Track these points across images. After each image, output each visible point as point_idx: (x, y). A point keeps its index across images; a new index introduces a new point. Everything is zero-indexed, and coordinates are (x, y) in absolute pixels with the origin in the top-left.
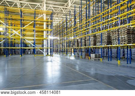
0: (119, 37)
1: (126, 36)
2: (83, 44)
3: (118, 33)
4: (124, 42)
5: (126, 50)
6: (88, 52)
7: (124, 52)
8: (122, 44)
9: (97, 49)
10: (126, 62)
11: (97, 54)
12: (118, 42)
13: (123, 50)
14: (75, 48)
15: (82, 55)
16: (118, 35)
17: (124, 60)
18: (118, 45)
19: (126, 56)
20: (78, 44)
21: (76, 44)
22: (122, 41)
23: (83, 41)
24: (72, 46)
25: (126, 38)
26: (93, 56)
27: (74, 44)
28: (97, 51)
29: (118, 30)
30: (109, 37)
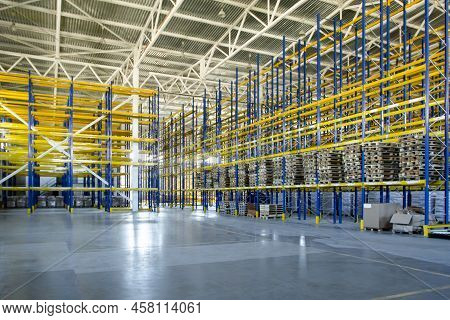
0: (316, 170)
1: (329, 167)
2: (242, 180)
3: (316, 161)
4: (325, 180)
6: (254, 199)
8: (322, 183)
9: (274, 194)
10: (332, 221)
11: (274, 204)
12: (315, 179)
14: (220, 189)
15: (238, 209)
16: (316, 166)
17: (327, 218)
18: (315, 186)
20: (228, 179)
21: (222, 179)
22: (323, 177)
23: (242, 173)
24: (212, 186)
25: (330, 172)
26: (265, 208)
27: (218, 180)
28: (275, 197)
29: (316, 154)
30: (300, 168)
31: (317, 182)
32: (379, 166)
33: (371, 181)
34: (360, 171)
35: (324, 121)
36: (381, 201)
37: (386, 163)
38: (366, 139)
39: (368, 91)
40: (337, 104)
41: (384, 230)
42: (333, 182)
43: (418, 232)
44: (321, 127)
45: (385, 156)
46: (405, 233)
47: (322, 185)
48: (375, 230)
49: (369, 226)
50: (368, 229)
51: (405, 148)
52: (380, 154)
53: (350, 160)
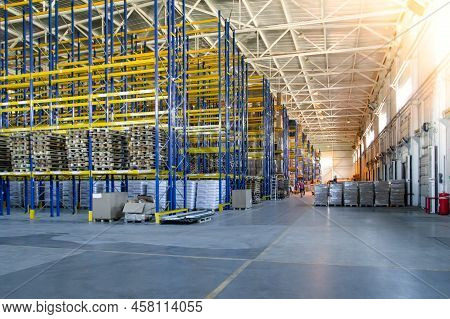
0: (30, 154)
1: (47, 153)
3: (29, 145)
4: (42, 167)
5: (47, 185)
7: (41, 190)
8: (38, 170)
10: (49, 214)
12: (28, 165)
13: (41, 184)
16: (29, 149)
17: (43, 211)
18: (29, 173)
19: (47, 200)
22: (39, 164)
25: (48, 157)
29: (28, 136)
31: (31, 169)
32: (108, 153)
33: (100, 169)
34: (87, 159)
35: (39, 98)
36: (107, 191)
37: (115, 151)
38: (94, 124)
39: (95, 73)
40: (53, 82)
41: (115, 220)
42: (51, 170)
43: (150, 220)
44: (35, 105)
45: (114, 143)
46: (137, 222)
47: (37, 173)
48: (106, 221)
49: (98, 217)
50: (98, 221)
51: (136, 138)
52: (110, 141)
53: (75, 145)
